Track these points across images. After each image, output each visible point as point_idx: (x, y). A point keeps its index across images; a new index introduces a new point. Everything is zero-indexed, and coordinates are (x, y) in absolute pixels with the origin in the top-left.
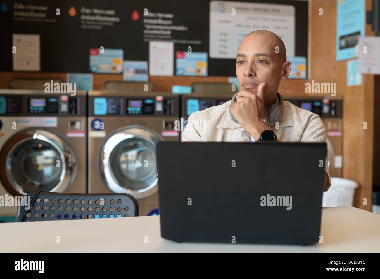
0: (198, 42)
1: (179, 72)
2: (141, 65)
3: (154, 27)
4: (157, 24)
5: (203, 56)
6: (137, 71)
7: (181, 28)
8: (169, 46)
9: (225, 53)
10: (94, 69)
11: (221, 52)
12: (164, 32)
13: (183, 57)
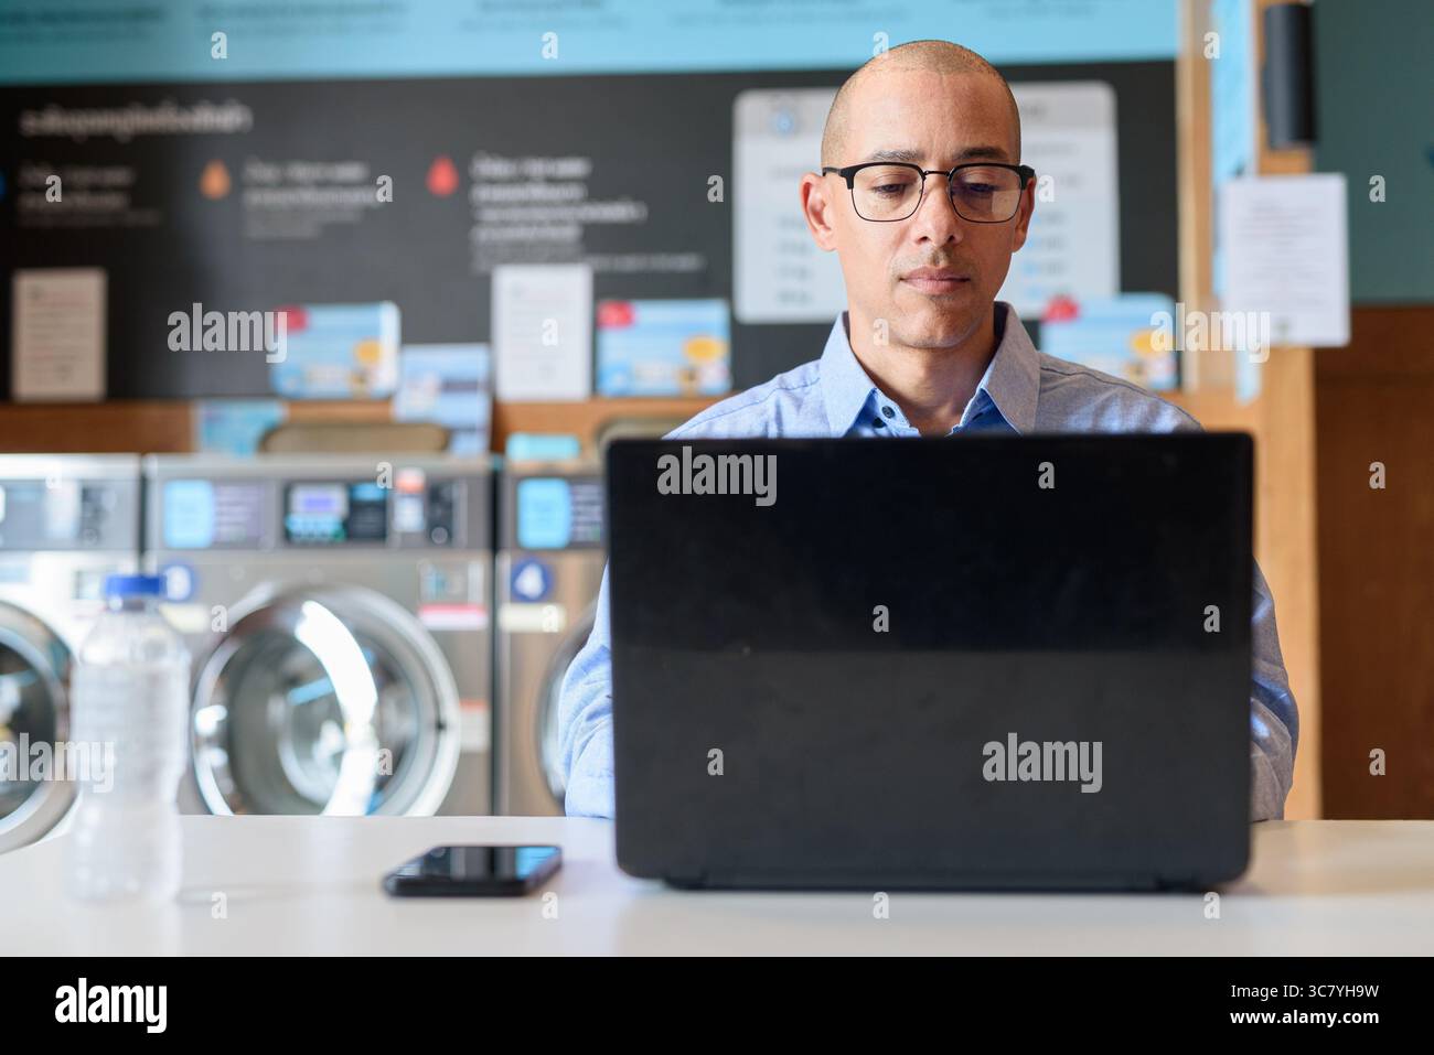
0: (687, 263)
1: (613, 383)
2: (463, 360)
3: (515, 214)
4: (525, 204)
5: (711, 315)
6: (451, 386)
7: (619, 212)
8: (573, 284)
9: (804, 298)
10: (287, 384)
11: (786, 297)
12: (553, 233)
13: (627, 320)
